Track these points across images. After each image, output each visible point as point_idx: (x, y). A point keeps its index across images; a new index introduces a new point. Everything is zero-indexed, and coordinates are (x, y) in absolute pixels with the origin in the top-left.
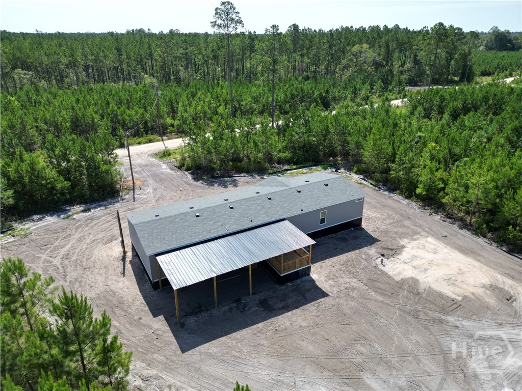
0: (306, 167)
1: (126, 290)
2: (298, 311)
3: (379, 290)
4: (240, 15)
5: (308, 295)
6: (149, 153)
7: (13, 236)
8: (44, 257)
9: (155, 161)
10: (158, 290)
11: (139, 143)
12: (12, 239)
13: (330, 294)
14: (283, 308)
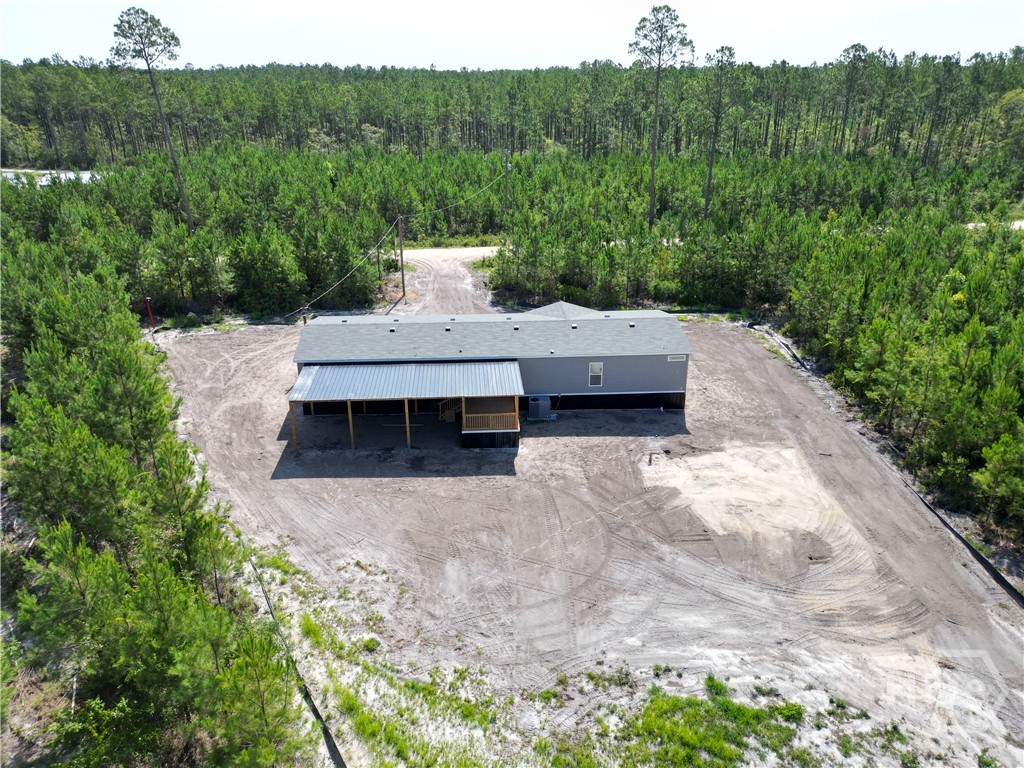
0: (700, 312)
1: (275, 407)
2: (451, 479)
3: (598, 489)
4: (685, 30)
5: (487, 468)
6: (466, 260)
7: (215, 330)
8: (227, 356)
9: (463, 270)
10: (309, 416)
11: (466, 245)
12: (213, 332)
13: (519, 474)
14: (437, 471)
